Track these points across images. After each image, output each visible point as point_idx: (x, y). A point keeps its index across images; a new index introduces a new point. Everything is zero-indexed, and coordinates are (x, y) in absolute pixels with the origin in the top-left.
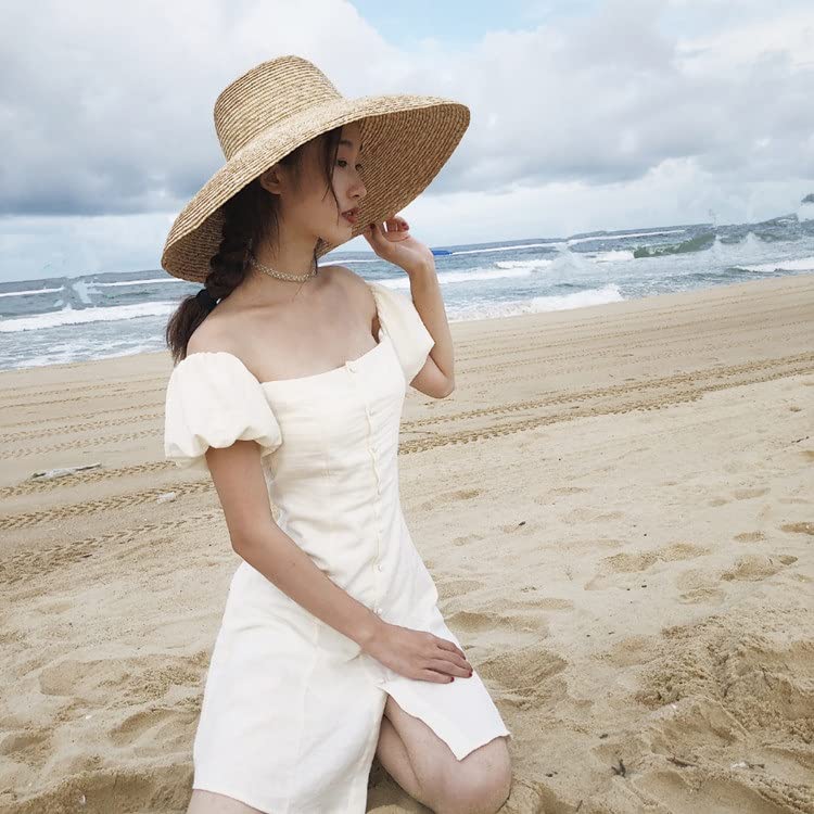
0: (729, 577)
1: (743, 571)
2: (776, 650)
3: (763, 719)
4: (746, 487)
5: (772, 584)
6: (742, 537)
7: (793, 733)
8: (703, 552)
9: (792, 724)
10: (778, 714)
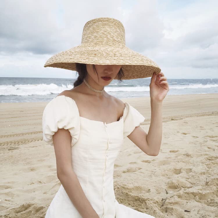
0: (124, 172)
1: (128, 171)
2: (129, 188)
3: (122, 201)
4: (137, 151)
5: (134, 174)
6: (131, 163)
7: (129, 204)
8: (120, 166)
9: (129, 202)
10: (125, 200)
